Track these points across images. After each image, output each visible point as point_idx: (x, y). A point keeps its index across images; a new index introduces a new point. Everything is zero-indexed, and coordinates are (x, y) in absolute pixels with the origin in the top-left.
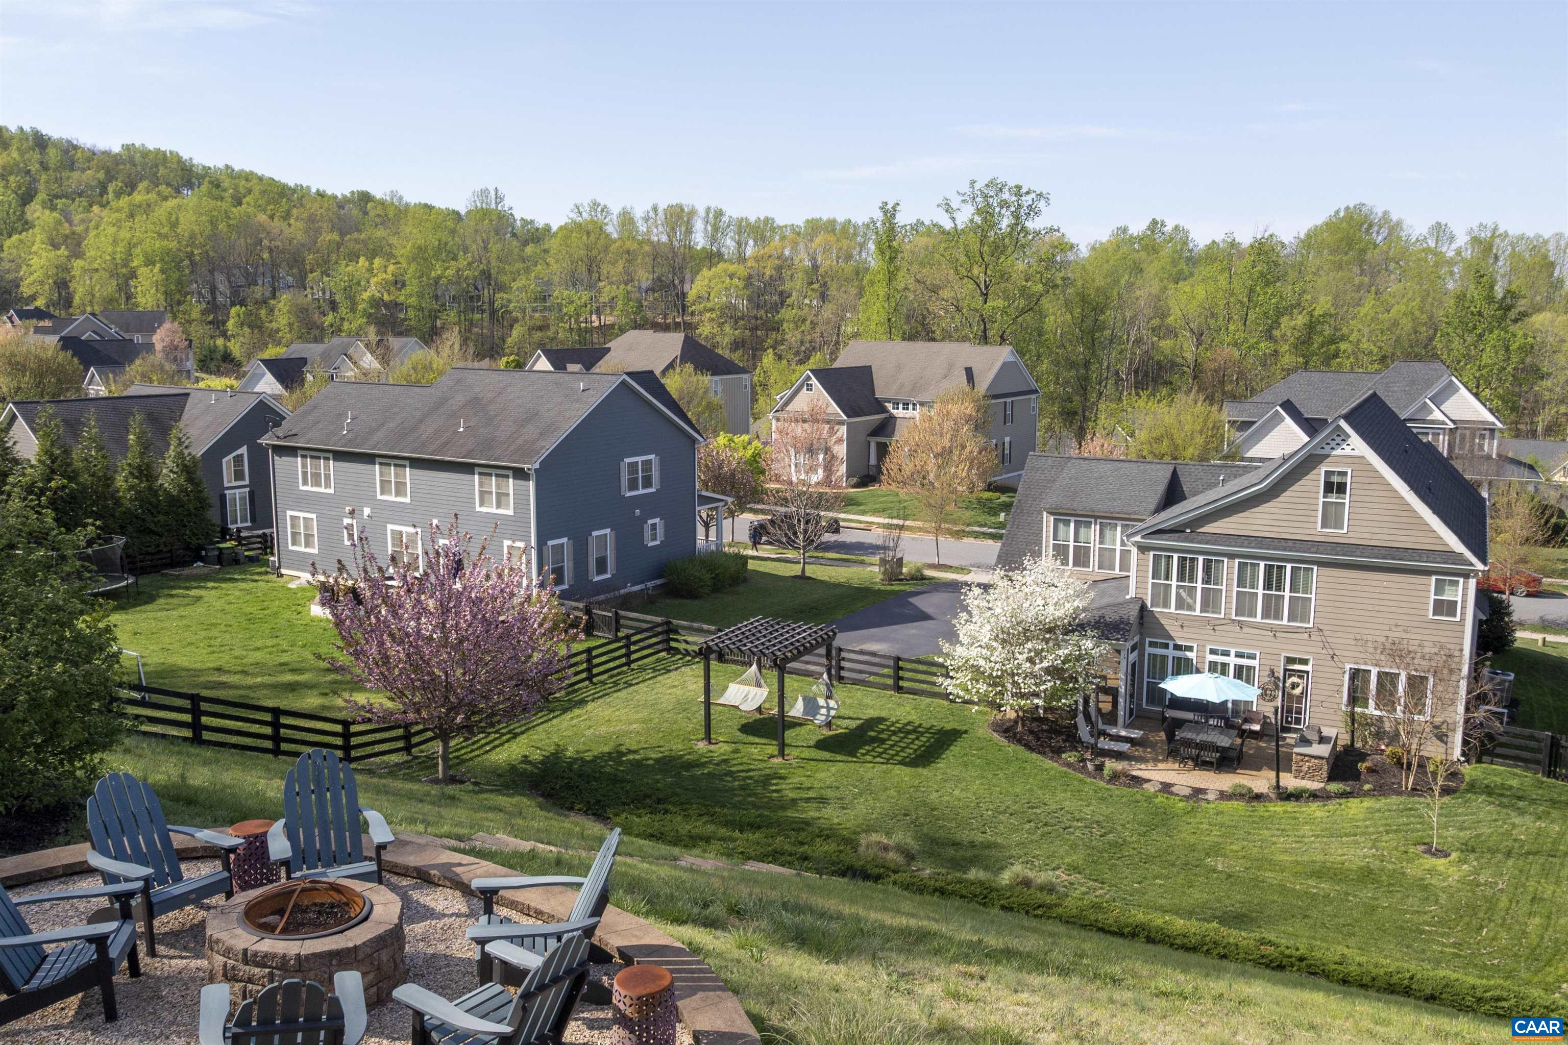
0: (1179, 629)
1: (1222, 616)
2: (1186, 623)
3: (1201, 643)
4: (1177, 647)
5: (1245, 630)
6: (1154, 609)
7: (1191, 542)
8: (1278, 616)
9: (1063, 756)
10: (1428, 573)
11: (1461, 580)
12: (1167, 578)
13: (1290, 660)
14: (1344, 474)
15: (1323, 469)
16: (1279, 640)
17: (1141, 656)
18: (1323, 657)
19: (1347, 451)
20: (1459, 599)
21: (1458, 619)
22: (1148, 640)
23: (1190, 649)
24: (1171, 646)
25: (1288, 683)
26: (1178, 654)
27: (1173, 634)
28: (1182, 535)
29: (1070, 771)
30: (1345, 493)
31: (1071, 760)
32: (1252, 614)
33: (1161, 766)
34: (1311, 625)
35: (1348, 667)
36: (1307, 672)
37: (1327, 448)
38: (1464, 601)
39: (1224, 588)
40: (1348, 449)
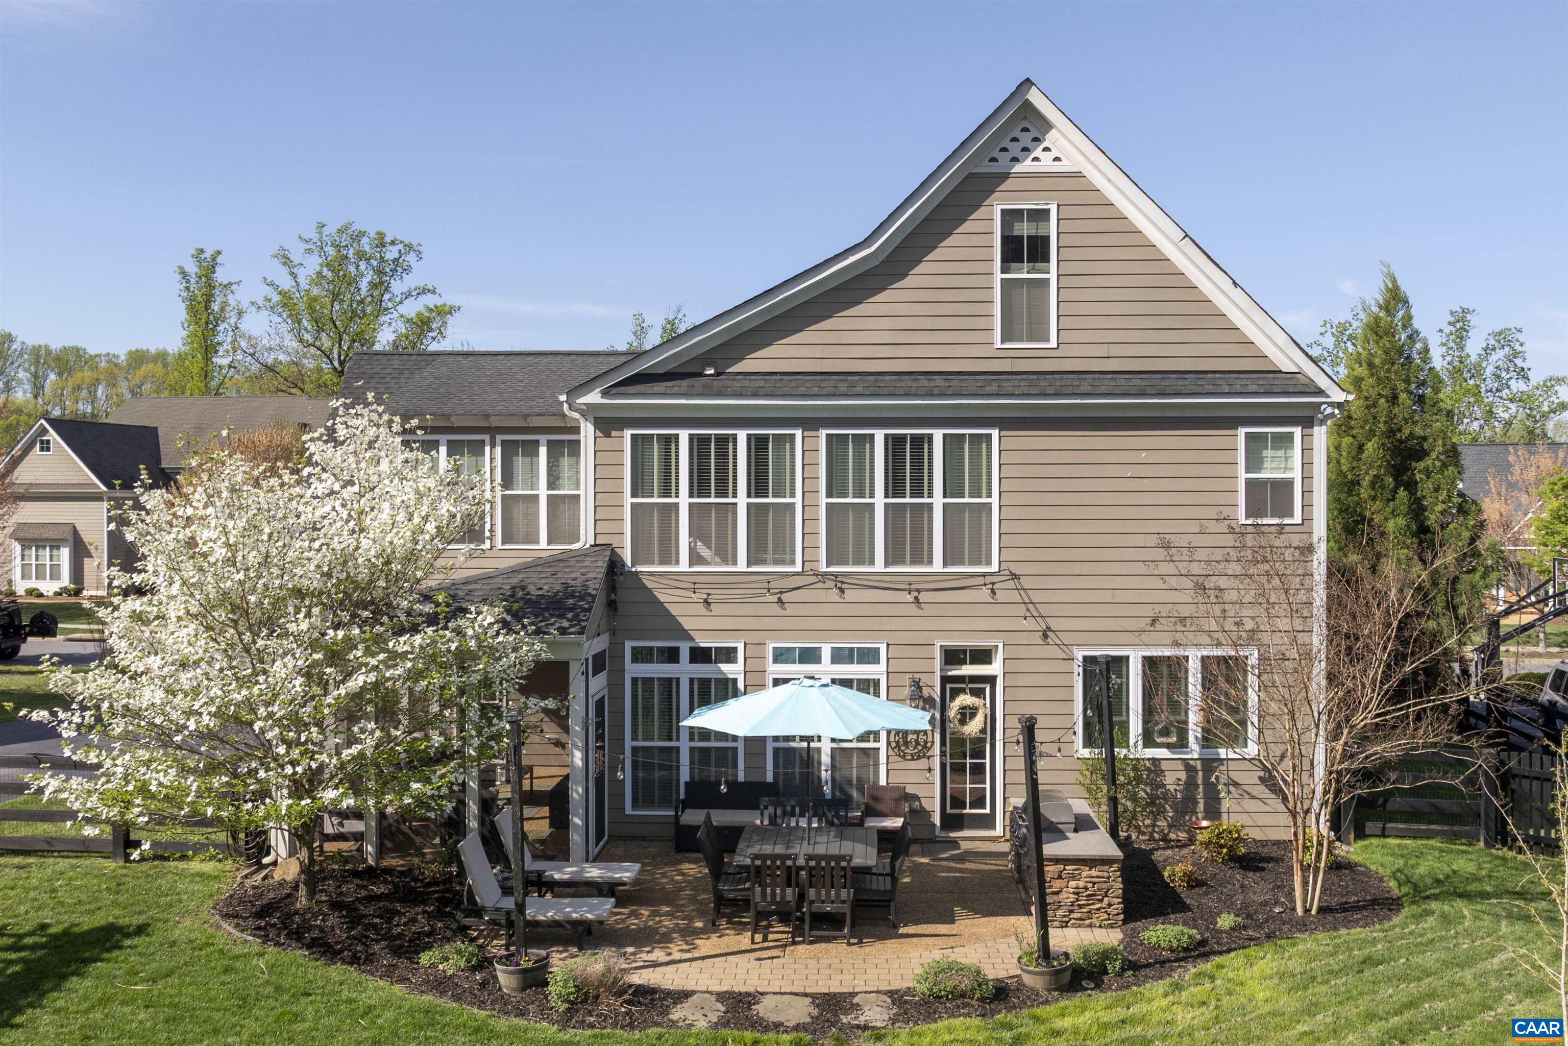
0: (701, 610)
1: (798, 568)
2: (715, 596)
3: (754, 637)
4: (701, 655)
5: (850, 595)
6: (640, 569)
7: (720, 395)
8: (921, 555)
9: (425, 958)
10: (1231, 423)
11: (1297, 431)
12: (666, 493)
13: (953, 656)
14: (1043, 215)
15: (996, 207)
16: (927, 610)
17: (615, 685)
18: (1023, 638)
19: (1046, 163)
20: (1296, 475)
21: (1297, 519)
22: (629, 645)
23: (729, 655)
24: (685, 655)
25: (953, 711)
26: (702, 670)
27: (686, 623)
28: (698, 382)
29: (446, 1003)
30: (1046, 259)
31: (448, 968)
32: (864, 555)
33: (706, 946)
34: (994, 568)
35: (1079, 654)
36: (991, 680)
37: (1004, 158)
38: (1307, 478)
39: (798, 500)
40: (1046, 158)
